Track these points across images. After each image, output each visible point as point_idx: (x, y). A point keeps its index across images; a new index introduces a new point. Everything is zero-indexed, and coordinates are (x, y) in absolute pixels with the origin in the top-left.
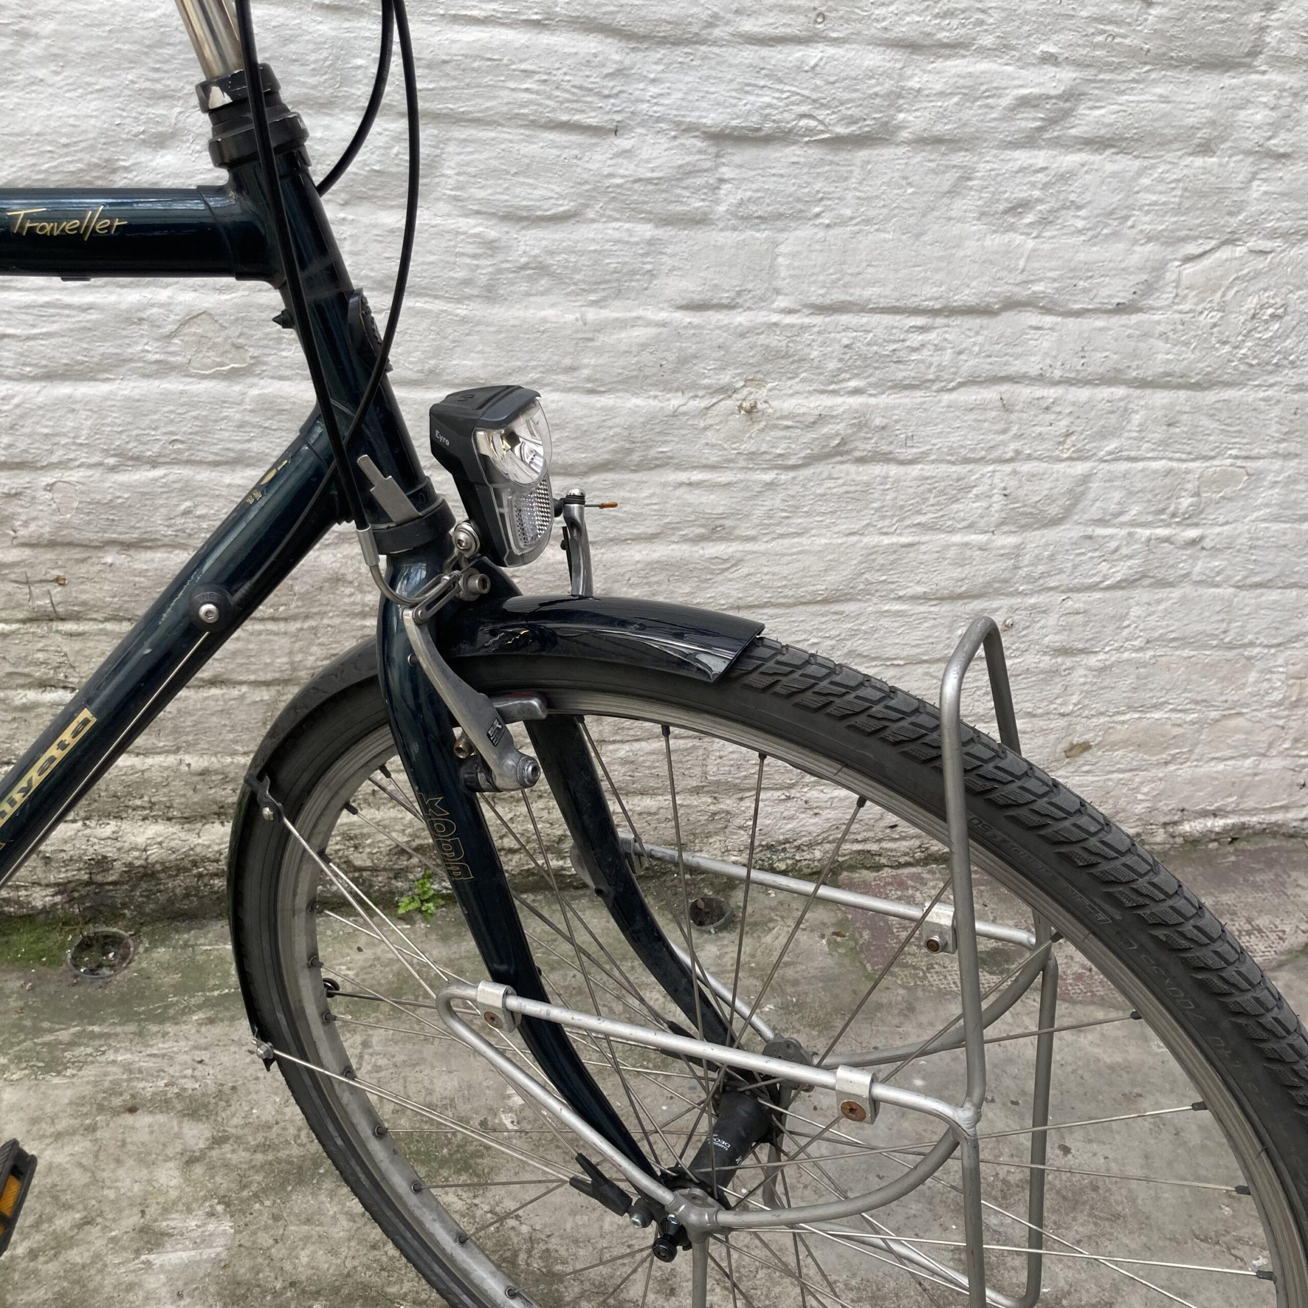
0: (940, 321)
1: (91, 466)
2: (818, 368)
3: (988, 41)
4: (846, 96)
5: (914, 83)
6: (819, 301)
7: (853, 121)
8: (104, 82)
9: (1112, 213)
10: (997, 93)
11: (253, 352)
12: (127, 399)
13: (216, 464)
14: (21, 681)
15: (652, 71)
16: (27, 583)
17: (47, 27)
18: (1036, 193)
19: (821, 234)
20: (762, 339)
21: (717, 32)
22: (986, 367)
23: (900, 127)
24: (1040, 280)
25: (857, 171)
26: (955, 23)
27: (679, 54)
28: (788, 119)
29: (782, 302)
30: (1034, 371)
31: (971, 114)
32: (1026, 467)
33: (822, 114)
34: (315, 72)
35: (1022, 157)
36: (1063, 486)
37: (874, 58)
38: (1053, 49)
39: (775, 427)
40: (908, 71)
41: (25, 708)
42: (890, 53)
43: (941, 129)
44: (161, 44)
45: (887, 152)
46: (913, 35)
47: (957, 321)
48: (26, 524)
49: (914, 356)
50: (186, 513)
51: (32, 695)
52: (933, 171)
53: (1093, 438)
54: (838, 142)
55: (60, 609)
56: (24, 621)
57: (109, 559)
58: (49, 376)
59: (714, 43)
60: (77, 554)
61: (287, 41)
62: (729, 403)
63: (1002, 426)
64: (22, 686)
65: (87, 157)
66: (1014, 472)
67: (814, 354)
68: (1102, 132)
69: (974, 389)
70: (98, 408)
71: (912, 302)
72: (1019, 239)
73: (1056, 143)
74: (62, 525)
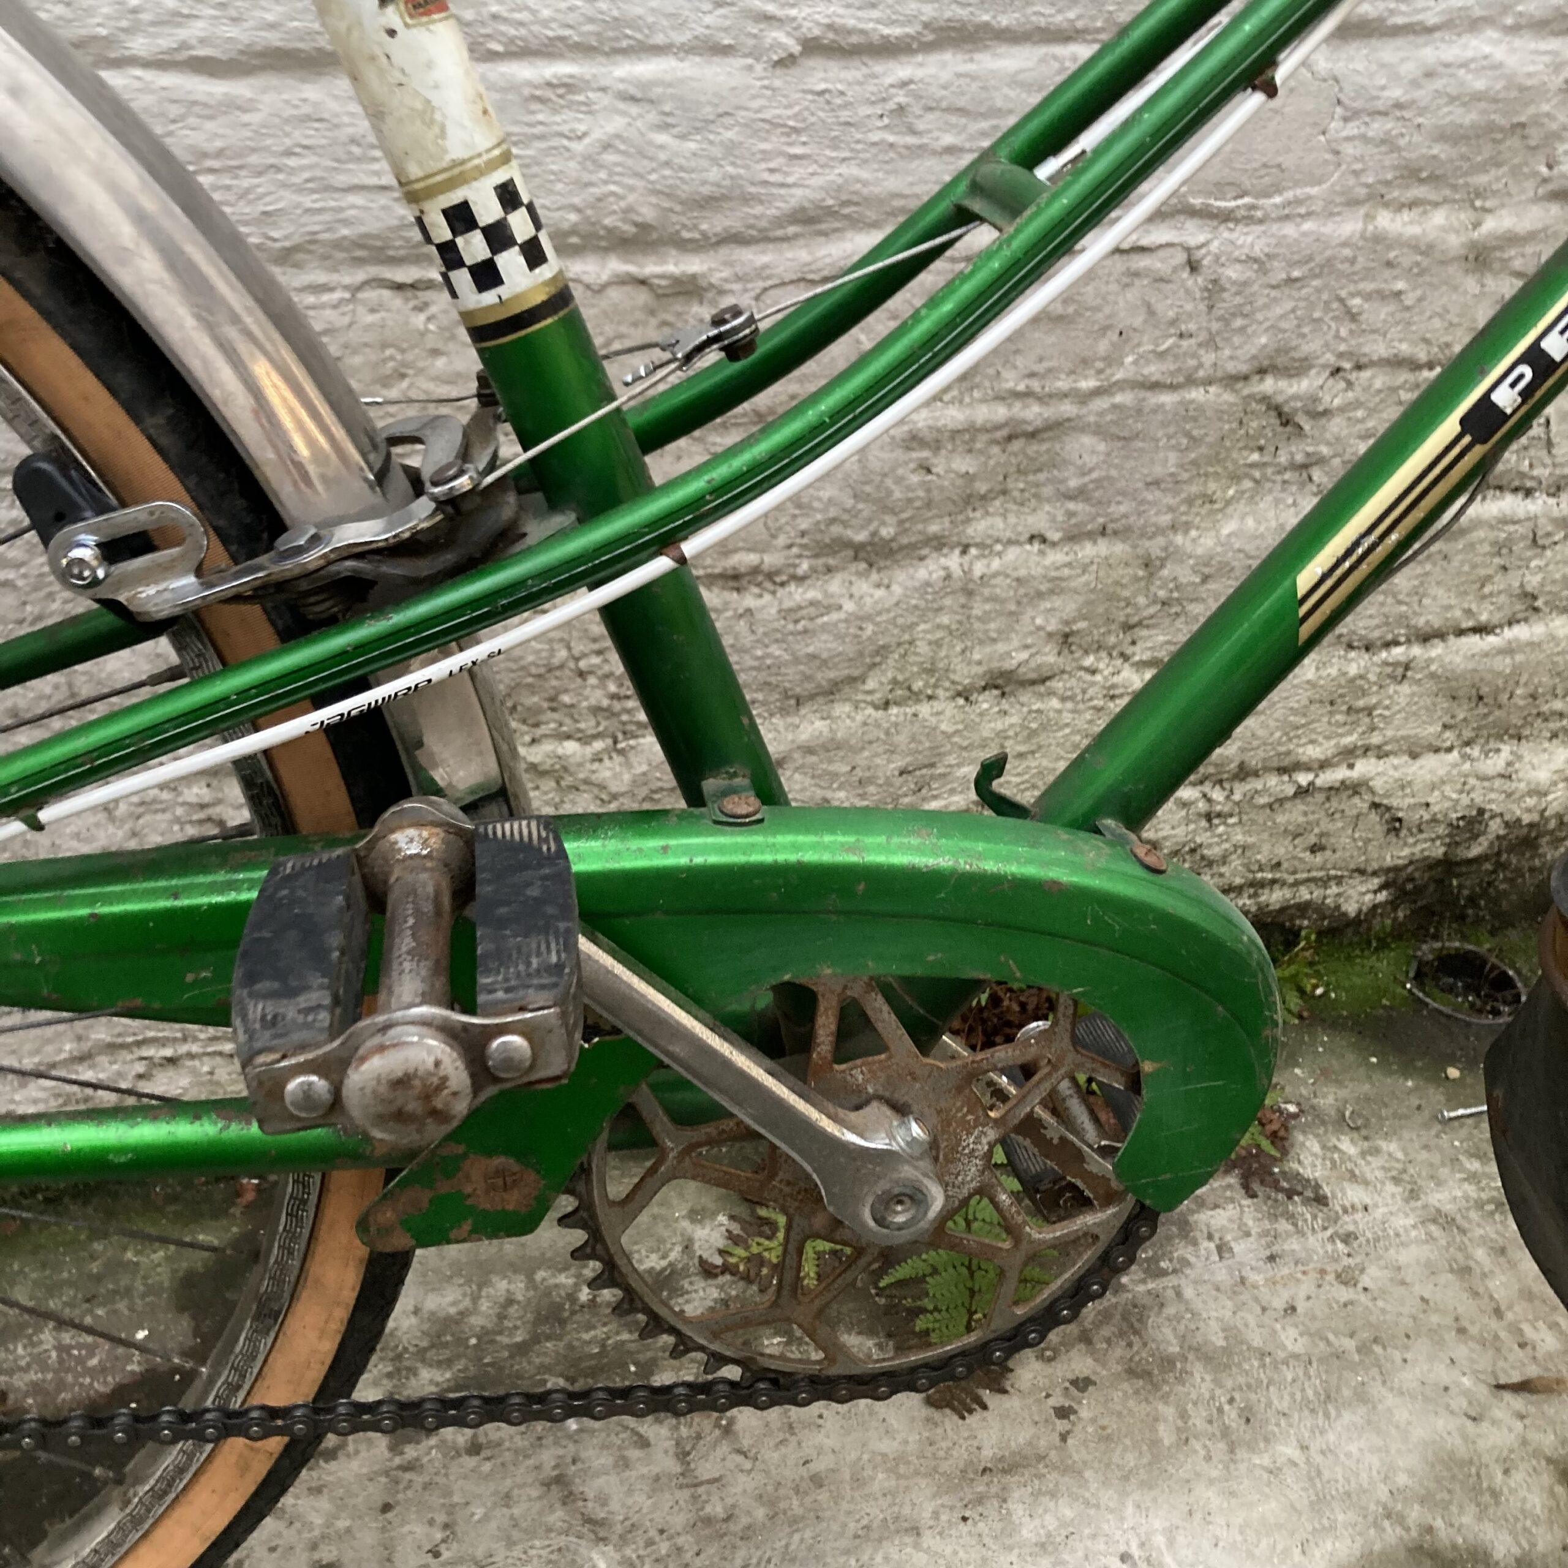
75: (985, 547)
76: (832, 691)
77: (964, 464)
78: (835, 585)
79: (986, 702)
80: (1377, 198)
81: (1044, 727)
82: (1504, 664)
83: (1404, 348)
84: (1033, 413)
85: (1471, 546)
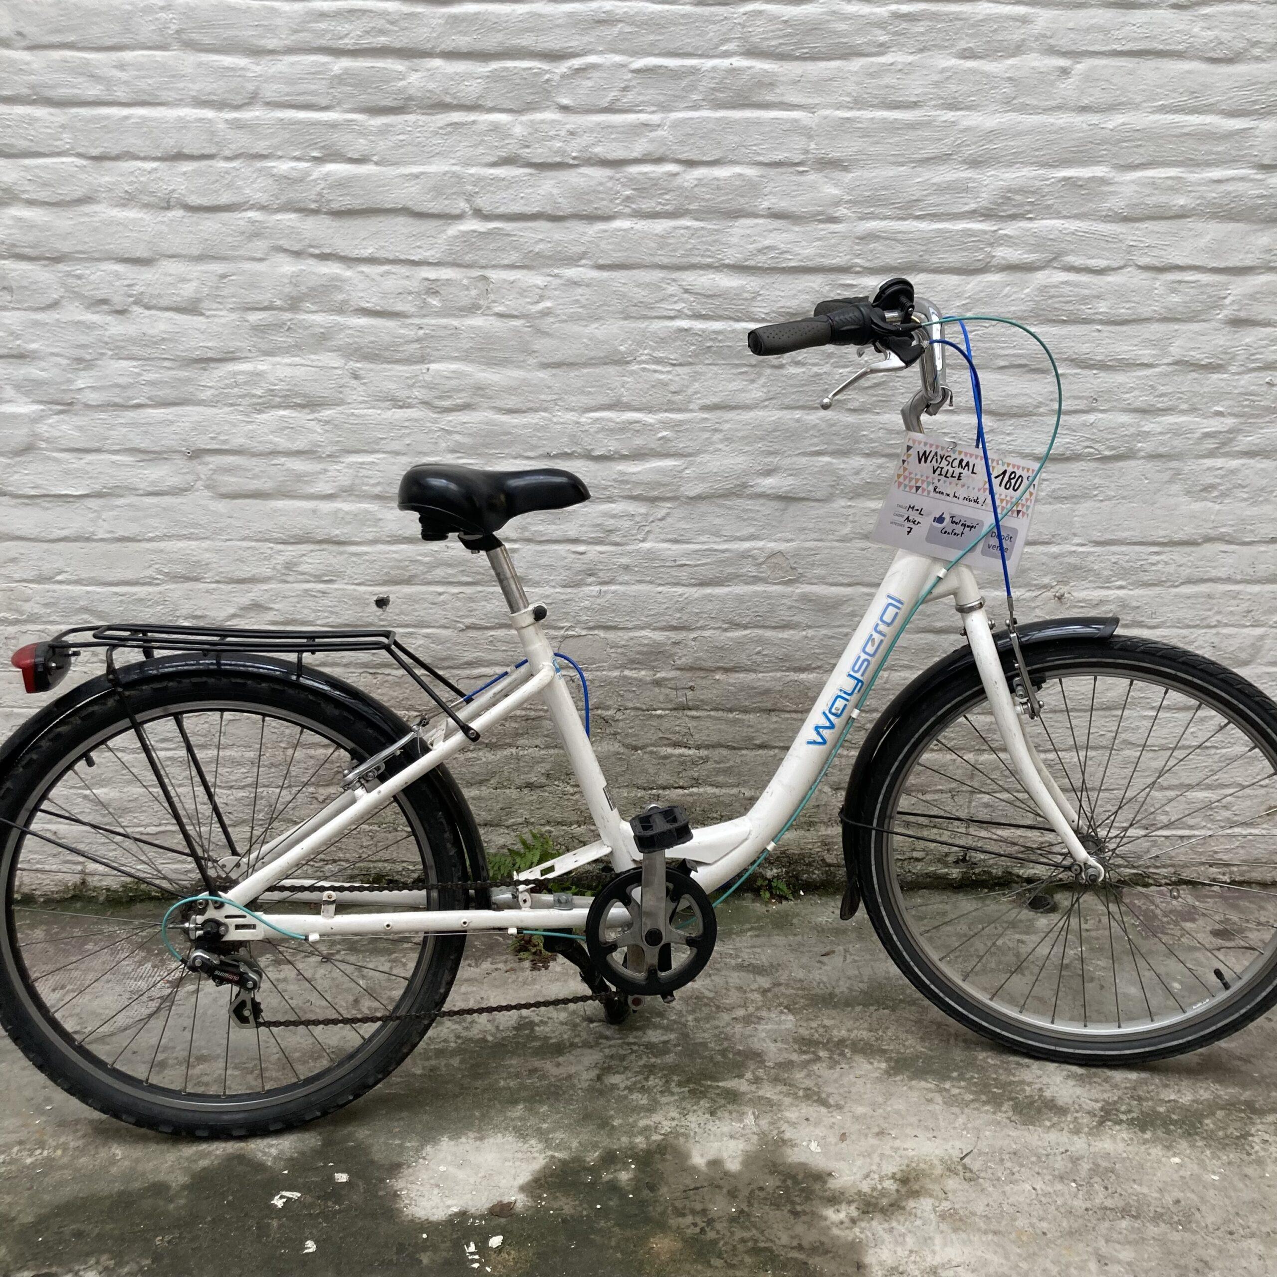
0: (1167, 549)
1: (715, 629)
2: (1098, 575)
3: (1184, 406)
4: (1110, 436)
5: (1146, 429)
6: (1098, 539)
7: (1113, 448)
8: (747, 448)
9: (1262, 490)
10: (1191, 431)
11: (800, 571)
12: (737, 595)
13: (775, 628)
14: (666, 742)
15: (1009, 429)
16: (676, 689)
17: (726, 426)
18: (1218, 481)
19: (1099, 505)
20: (1068, 560)
21: (1041, 410)
22: (1197, 574)
23: (1139, 450)
24: (1225, 526)
25: (1116, 473)
26: (1166, 399)
27: (1022, 421)
28: (1079, 449)
29: (1077, 540)
30: (1224, 576)
31: (1178, 443)
32: (1225, 631)
33: (1097, 446)
34: (843, 439)
35: (1209, 462)
36: (1248, 642)
37: (1124, 418)
38: (1221, 409)
39: (1075, 607)
40: (1143, 423)
41: (666, 757)
42: (1132, 415)
43: (1162, 450)
44: (775, 430)
45: (1132, 463)
46: (1144, 406)
47: (1179, 549)
48: (680, 658)
49: (1154, 568)
50: (759, 653)
51: (670, 750)
52: (1158, 471)
53: (1264, 613)
54: (1104, 459)
55: (690, 703)
56: (671, 710)
57: (717, 677)
58: (703, 584)
59: (1041, 415)
60: (702, 674)
61: (833, 425)
62: (1050, 594)
63: (1208, 606)
64: (665, 745)
65: (736, 482)
66: (1218, 634)
67: (1096, 567)
68: (1253, 448)
69: (1191, 586)
70: (722, 600)
71: (1150, 539)
72: (1211, 504)
73: (1226, 455)
74: (699, 658)
75: (524, 748)
76: (481, 783)
77: (514, 725)
78: (481, 753)
79: (526, 791)
80: (623, 667)
81: (544, 801)
82: (690, 799)
83: (638, 705)
84: (532, 714)
85: (671, 762)
